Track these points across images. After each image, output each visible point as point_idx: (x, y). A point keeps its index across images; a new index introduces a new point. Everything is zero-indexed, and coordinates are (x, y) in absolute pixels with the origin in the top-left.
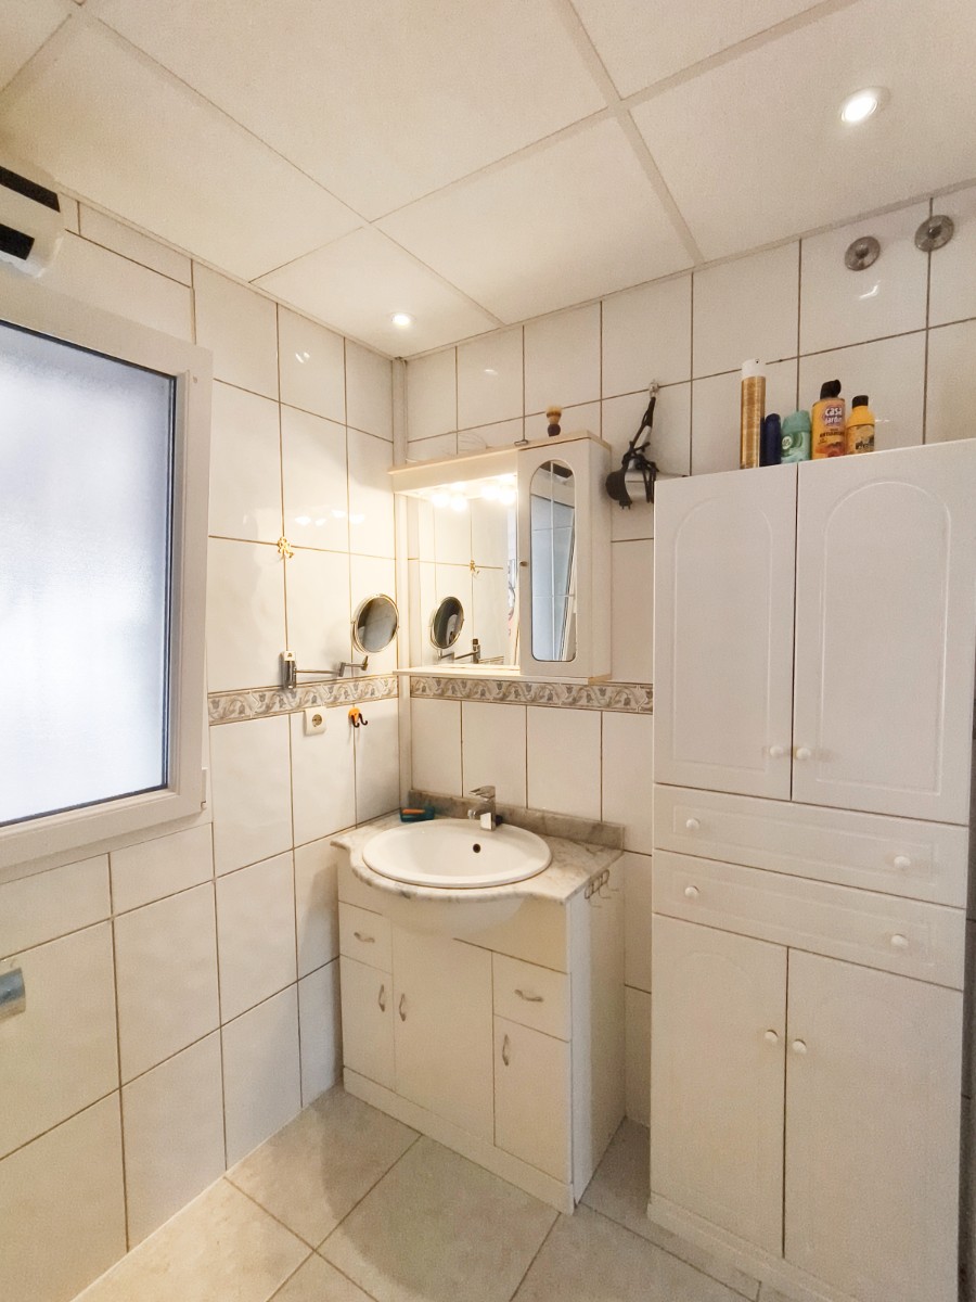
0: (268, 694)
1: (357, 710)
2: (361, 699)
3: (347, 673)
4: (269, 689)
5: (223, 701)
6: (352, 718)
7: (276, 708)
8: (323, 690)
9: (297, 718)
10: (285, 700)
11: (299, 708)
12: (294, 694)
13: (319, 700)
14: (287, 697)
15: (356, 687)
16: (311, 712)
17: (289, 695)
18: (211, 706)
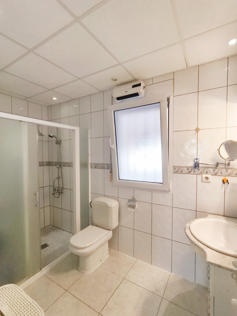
0: (190, 169)
1: (226, 178)
2: (229, 175)
3: (219, 166)
4: (190, 167)
5: (177, 168)
6: (223, 181)
7: (192, 172)
8: (211, 170)
9: (199, 177)
10: (196, 171)
11: (201, 174)
12: (199, 170)
13: (209, 173)
14: (196, 170)
15: (227, 171)
16: (204, 176)
17: (197, 170)
18: (174, 169)
